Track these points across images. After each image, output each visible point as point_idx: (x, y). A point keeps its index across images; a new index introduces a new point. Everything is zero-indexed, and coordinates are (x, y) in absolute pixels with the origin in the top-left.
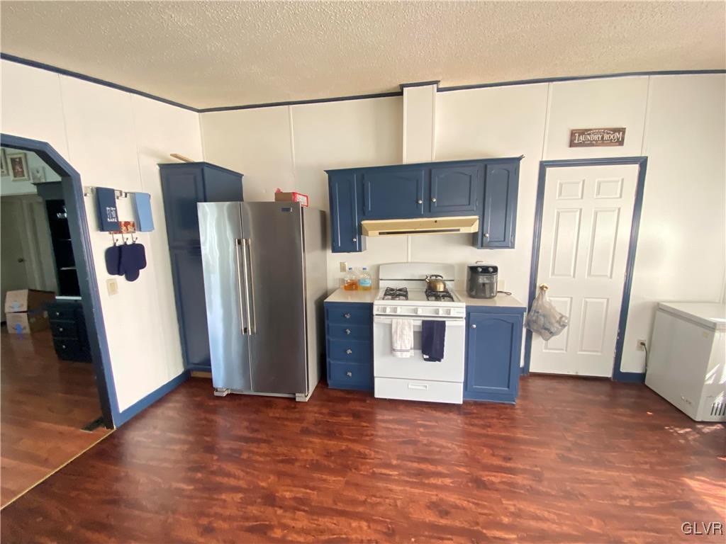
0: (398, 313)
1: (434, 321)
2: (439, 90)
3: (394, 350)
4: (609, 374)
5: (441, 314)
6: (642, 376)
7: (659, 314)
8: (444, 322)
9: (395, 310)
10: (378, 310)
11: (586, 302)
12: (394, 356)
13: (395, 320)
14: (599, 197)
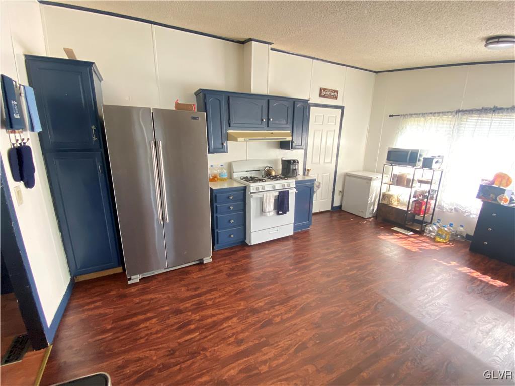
0: (266, 190)
1: (283, 191)
2: (272, 49)
3: (265, 212)
4: (330, 208)
5: (286, 187)
6: (341, 206)
7: (347, 178)
8: (288, 191)
9: (263, 188)
10: (253, 190)
11: (323, 176)
12: (265, 216)
13: (265, 194)
14: (329, 124)
